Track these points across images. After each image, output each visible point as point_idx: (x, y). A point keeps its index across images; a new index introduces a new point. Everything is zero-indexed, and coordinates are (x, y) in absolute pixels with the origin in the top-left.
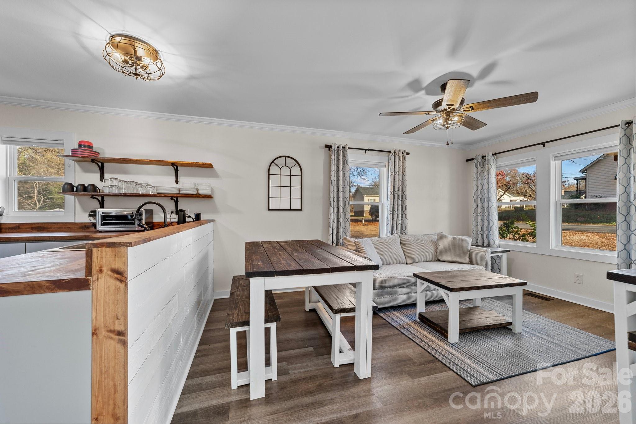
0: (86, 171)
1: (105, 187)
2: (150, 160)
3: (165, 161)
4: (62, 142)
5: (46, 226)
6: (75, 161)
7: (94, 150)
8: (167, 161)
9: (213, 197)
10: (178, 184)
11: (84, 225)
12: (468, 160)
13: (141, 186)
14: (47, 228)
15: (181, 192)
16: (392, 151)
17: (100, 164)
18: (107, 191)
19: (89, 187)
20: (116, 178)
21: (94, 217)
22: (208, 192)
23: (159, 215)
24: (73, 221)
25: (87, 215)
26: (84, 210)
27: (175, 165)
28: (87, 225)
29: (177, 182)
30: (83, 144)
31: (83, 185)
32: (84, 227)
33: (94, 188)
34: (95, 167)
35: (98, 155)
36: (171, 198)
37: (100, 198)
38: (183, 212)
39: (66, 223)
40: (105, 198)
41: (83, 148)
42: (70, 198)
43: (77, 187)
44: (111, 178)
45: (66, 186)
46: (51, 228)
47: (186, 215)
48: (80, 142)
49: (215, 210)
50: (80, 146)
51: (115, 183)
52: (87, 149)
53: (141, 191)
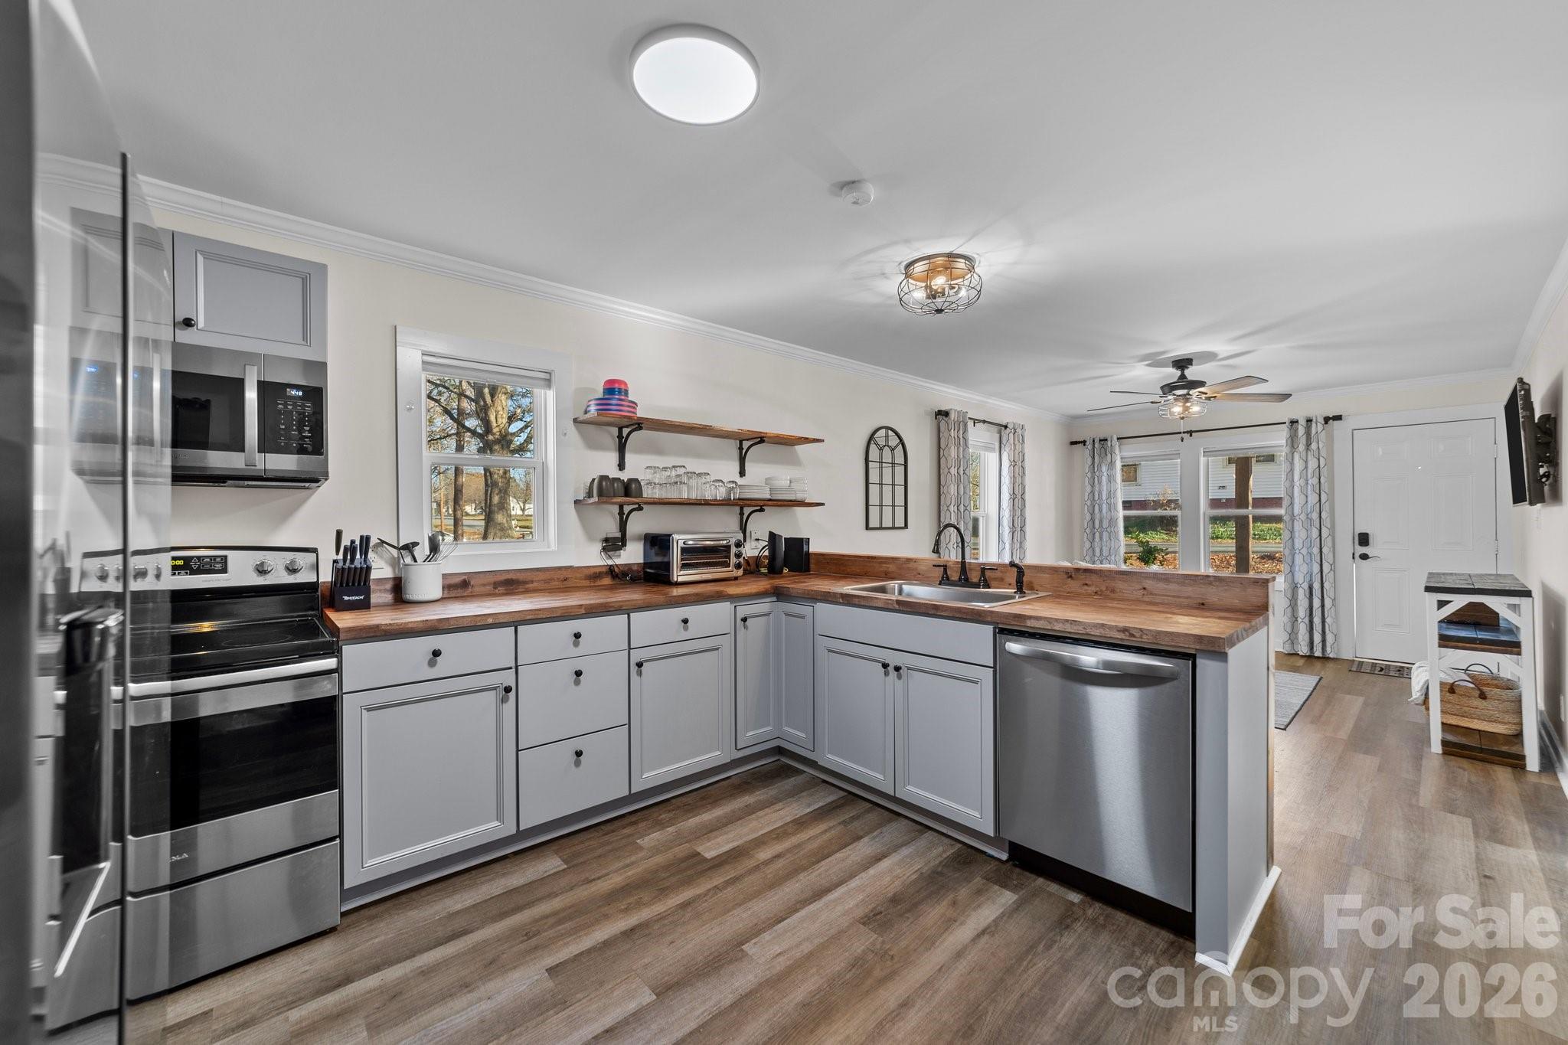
0: (592, 445)
1: (653, 484)
5: (521, 577)
7: (629, 398)
10: (743, 476)
11: (592, 571)
12: (1073, 443)
14: (525, 583)
15: (773, 497)
16: (1010, 426)
18: (655, 494)
21: (609, 553)
25: (599, 546)
26: (590, 538)
28: (599, 571)
29: (742, 473)
30: (614, 386)
32: (593, 577)
33: (636, 488)
34: (608, 438)
39: (560, 568)
46: (532, 582)
48: (612, 382)
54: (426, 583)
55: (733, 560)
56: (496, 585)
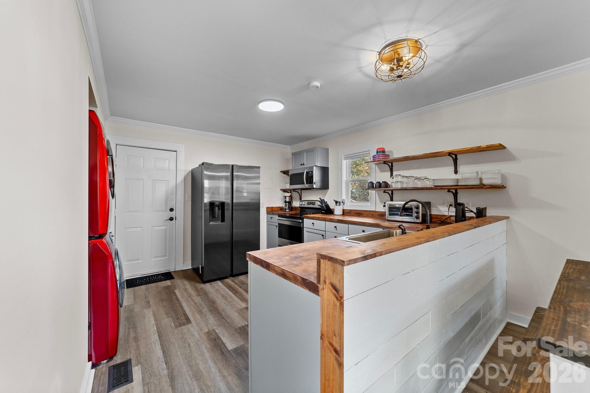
0: (382, 171)
1: (392, 183)
2: (426, 154)
3: (440, 152)
4: (369, 152)
5: (361, 212)
6: (376, 164)
7: (386, 154)
8: (443, 151)
9: (505, 187)
10: (457, 174)
11: (381, 213)
13: (419, 180)
14: (362, 214)
15: (460, 184)
17: (390, 164)
18: (394, 186)
19: (383, 184)
20: (400, 175)
22: (498, 181)
23: (438, 207)
24: (375, 210)
25: (382, 205)
26: (381, 202)
27: (453, 154)
28: (382, 213)
29: (456, 172)
30: (379, 150)
31: (379, 182)
32: (380, 215)
33: (386, 185)
34: (387, 167)
35: (388, 157)
36: (448, 190)
37: (390, 192)
38: (461, 207)
39: (371, 211)
40: (394, 191)
41: (379, 154)
42: (373, 193)
43: (376, 184)
44: (396, 175)
45: (370, 184)
46: (364, 214)
47: (466, 209)
48: (377, 149)
49: (510, 204)
50: (377, 152)
51: (400, 179)
52: (381, 154)
53: (419, 185)
54: (338, 210)
55: (415, 215)
56: (356, 213)
